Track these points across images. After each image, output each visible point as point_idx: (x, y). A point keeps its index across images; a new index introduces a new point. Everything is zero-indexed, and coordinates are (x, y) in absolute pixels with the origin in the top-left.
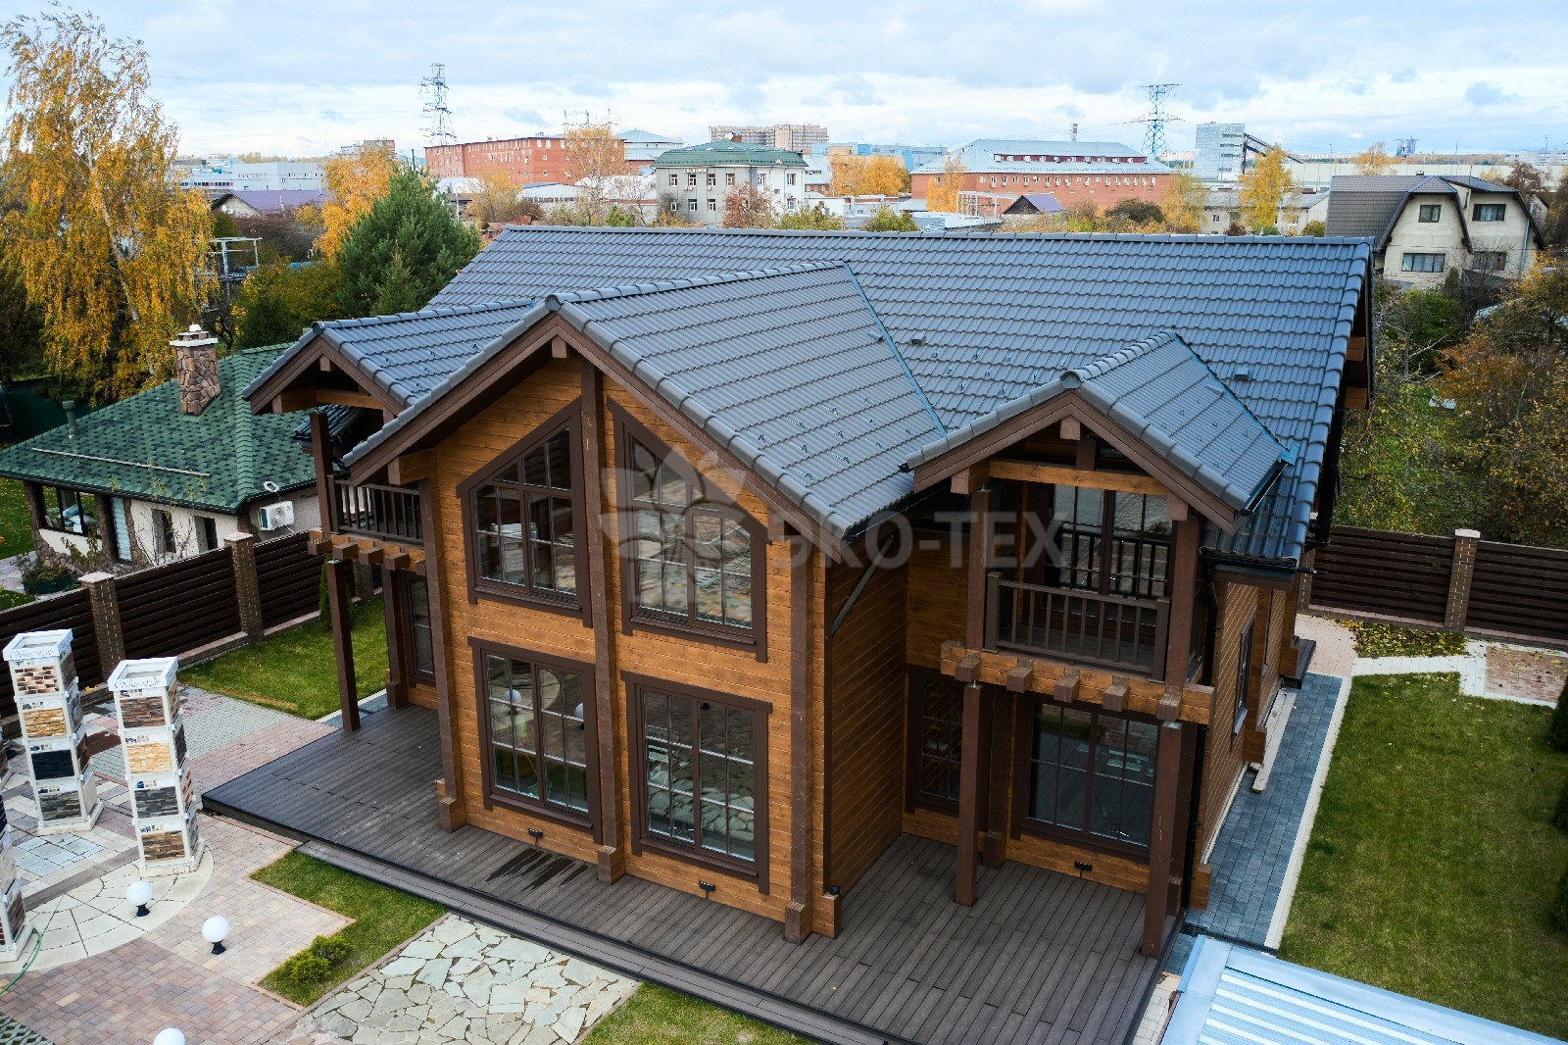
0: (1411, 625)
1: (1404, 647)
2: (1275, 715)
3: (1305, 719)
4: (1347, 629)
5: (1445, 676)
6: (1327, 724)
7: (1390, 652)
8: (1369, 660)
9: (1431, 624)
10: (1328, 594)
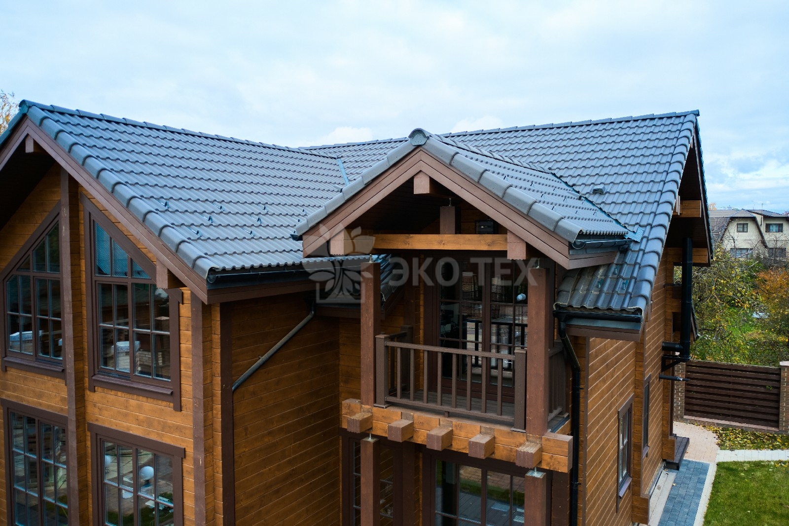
0: (756, 429)
1: (752, 443)
2: (659, 488)
3: (682, 492)
4: (711, 432)
5: (785, 463)
6: (699, 496)
7: (743, 447)
8: (728, 452)
9: (770, 428)
10: (696, 408)
